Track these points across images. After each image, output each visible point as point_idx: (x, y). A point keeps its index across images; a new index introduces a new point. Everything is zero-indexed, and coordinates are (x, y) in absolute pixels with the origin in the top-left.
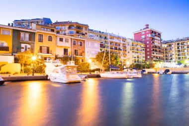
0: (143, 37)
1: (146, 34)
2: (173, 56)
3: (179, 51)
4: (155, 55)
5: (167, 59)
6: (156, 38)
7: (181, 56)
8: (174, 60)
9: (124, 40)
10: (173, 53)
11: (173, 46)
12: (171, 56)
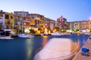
0: (61, 20)
1: (62, 19)
2: (71, 28)
3: (72, 26)
4: (65, 27)
5: (68, 29)
6: (65, 21)
7: (73, 27)
8: (71, 29)
9: (54, 21)
10: (71, 27)
11: (70, 24)
12: (70, 28)
